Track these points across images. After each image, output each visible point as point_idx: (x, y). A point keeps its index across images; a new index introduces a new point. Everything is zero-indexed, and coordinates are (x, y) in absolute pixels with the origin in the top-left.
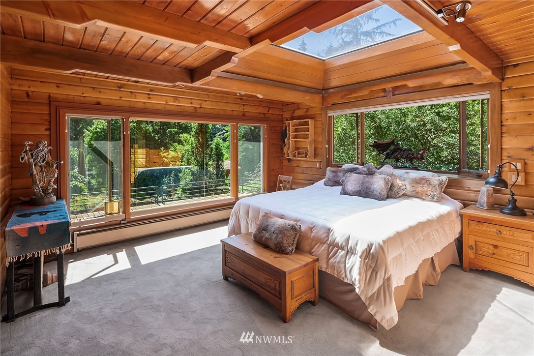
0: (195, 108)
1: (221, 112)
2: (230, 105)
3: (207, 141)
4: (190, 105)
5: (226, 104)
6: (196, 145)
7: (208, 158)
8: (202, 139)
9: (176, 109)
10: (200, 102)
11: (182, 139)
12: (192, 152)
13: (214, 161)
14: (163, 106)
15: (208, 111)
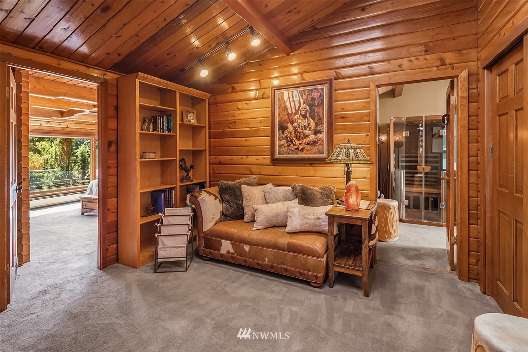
0: (63, 128)
1: (83, 131)
2: (90, 126)
3: (72, 150)
4: (59, 126)
5: (87, 125)
6: (61, 153)
7: (73, 164)
8: (67, 147)
9: (48, 129)
10: (67, 124)
11: (40, 148)
12: (57, 159)
13: (79, 167)
14: (39, 127)
15: (72, 130)
